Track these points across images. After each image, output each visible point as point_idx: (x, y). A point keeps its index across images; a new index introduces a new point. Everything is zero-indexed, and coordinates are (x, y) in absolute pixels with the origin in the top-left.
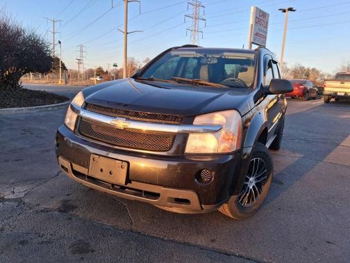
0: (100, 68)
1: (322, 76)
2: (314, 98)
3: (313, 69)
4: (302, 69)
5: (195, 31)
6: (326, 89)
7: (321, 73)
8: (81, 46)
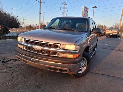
0: (30, 25)
1: (107, 28)
2: (103, 36)
3: (104, 26)
4: (101, 25)
5: (64, 13)
6: (106, 33)
7: (107, 27)
8: (24, 18)
